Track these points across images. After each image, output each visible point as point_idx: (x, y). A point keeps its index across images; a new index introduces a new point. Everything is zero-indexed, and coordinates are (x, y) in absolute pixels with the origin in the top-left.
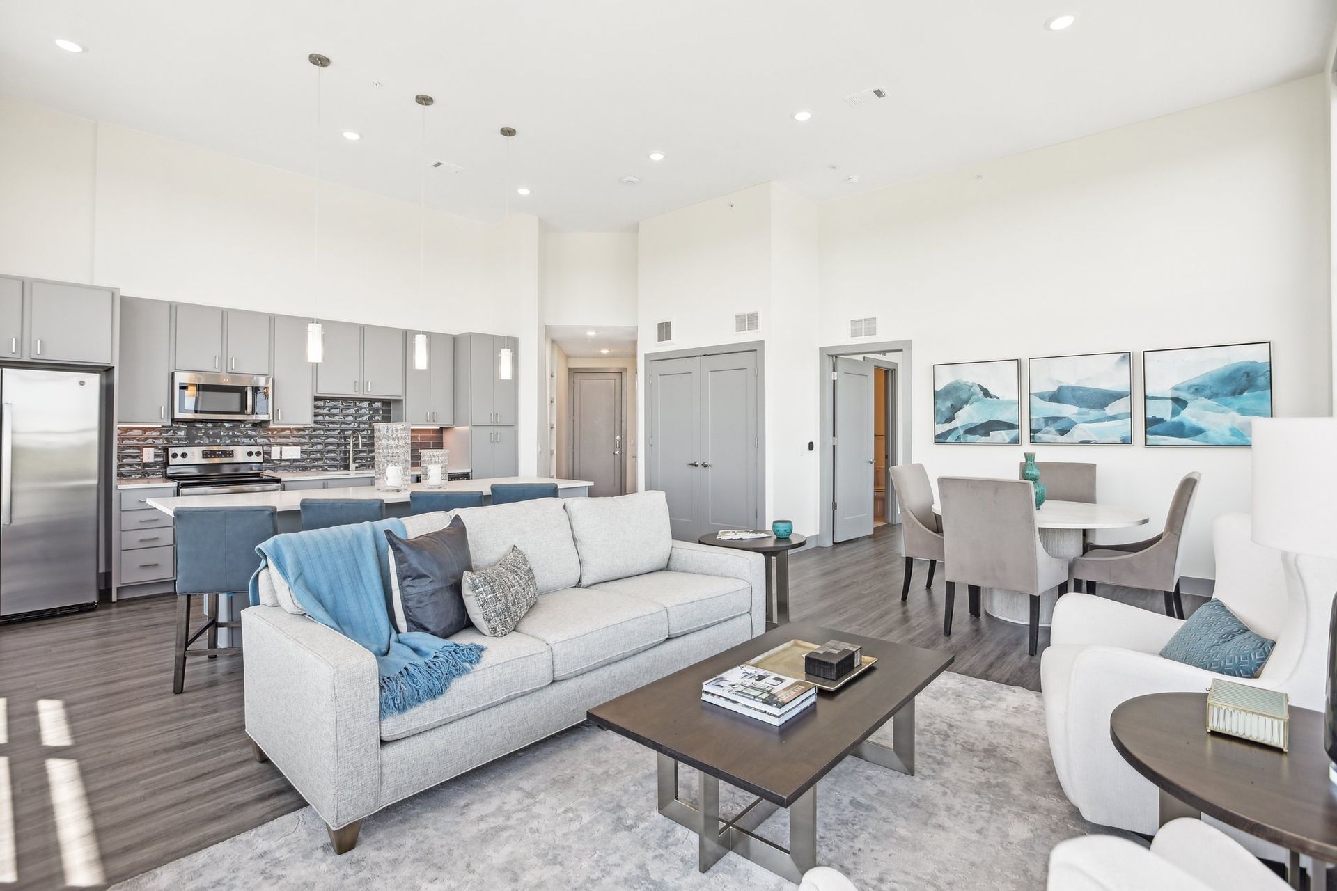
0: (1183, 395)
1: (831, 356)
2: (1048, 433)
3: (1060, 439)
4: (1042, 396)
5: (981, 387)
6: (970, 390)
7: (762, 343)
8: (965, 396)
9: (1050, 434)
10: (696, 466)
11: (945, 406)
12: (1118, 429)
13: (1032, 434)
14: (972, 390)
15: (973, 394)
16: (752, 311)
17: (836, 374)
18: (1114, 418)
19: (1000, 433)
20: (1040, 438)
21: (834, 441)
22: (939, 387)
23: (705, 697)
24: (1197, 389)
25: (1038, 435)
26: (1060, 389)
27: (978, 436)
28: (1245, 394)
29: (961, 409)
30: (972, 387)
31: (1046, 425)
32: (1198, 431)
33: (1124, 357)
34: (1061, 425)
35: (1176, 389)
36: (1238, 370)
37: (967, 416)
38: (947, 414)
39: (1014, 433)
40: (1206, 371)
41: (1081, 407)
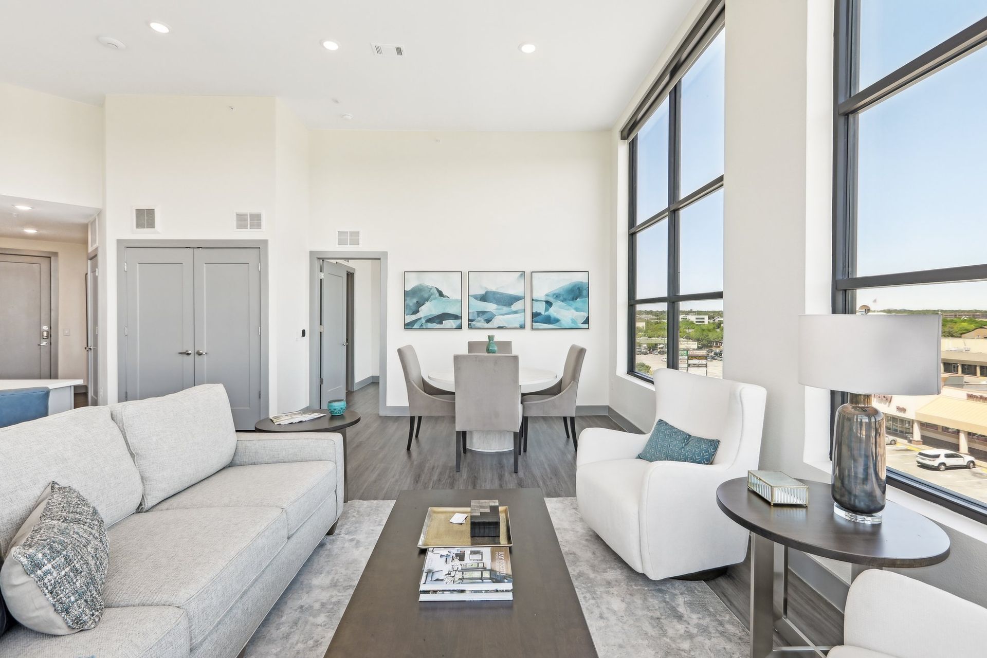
0: (551, 299)
1: (319, 259)
2: (479, 321)
3: (487, 325)
4: (476, 297)
5: (437, 289)
6: (430, 291)
7: (265, 242)
8: (426, 296)
9: (480, 323)
10: (188, 354)
11: (412, 302)
12: (517, 319)
13: (470, 323)
14: (431, 291)
15: (432, 294)
16: (255, 211)
17: (322, 274)
18: (516, 312)
19: (450, 322)
20: (474, 325)
21: (320, 329)
22: (408, 289)
23: (423, 598)
24: (557, 296)
25: (473, 323)
26: (487, 293)
27: (435, 324)
28: (578, 299)
29: (423, 304)
30: (431, 289)
31: (478, 316)
32: (557, 321)
33: (522, 275)
34: (486, 316)
35: (547, 295)
36: (575, 286)
37: (428, 310)
38: (414, 309)
39: (458, 321)
40: (562, 286)
41: (498, 305)
